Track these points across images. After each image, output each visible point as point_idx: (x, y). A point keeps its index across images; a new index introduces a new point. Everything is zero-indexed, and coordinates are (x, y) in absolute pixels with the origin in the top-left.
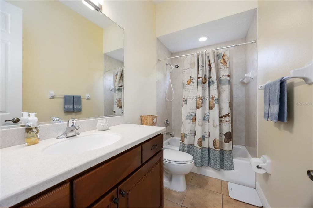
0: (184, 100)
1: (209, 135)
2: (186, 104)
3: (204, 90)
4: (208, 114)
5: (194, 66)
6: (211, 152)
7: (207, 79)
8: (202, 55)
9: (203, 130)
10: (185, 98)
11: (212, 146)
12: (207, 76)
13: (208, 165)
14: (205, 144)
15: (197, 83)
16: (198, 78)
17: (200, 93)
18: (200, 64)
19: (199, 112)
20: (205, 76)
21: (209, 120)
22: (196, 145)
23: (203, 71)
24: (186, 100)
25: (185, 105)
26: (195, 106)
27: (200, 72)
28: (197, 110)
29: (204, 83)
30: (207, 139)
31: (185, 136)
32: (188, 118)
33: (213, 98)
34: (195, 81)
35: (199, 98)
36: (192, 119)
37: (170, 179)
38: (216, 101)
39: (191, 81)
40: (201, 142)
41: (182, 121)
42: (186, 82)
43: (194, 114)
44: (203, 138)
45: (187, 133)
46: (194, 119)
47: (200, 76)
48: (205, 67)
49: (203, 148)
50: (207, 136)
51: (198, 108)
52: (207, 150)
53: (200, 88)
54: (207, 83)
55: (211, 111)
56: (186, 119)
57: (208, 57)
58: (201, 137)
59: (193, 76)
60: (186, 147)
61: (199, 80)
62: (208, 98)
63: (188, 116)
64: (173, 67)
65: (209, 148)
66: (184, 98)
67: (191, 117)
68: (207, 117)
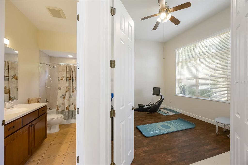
0: (59, 88)
1: (72, 104)
2: (60, 90)
3: (70, 83)
4: (72, 94)
5: (65, 71)
6: (73, 112)
7: (71, 79)
8: (69, 66)
9: (69, 102)
10: (60, 87)
11: (73, 109)
12: (71, 77)
13: (72, 118)
14: (70, 109)
15: (66, 80)
16: (67, 77)
17: (68, 85)
18: (68, 71)
20: (71, 76)
21: (72, 97)
22: (66, 110)
24: (60, 88)
25: (59, 91)
26: (65, 91)
27: (68, 74)
28: (66, 93)
29: (70, 79)
30: (71, 106)
31: (60, 106)
32: (61, 97)
33: (74, 87)
34: (65, 78)
35: (67, 87)
36: (63, 98)
38: (75, 89)
39: (63, 78)
40: (68, 108)
41: (58, 99)
42: (60, 79)
43: (64, 95)
44: (69, 106)
45: (60, 105)
46: (64, 98)
47: (68, 76)
48: (70, 72)
49: (69, 111)
51: (66, 92)
52: (71, 111)
53: (68, 82)
54: (71, 80)
55: (73, 93)
57: (72, 68)
58: (68, 106)
59: (64, 76)
60: (60, 112)
61: (67, 78)
62: (72, 87)
63: (61, 96)
64: (52, 67)
65: (72, 110)
66: (58, 87)
67: (63, 97)
68: (71, 96)
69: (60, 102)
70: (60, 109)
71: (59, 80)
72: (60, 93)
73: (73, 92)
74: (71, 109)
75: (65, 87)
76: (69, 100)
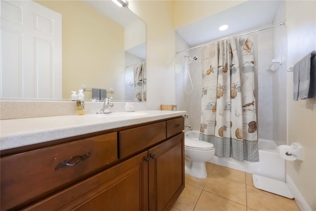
0: (204, 90)
1: (231, 126)
2: (206, 94)
3: (225, 79)
4: (230, 103)
5: (214, 55)
6: (233, 143)
7: (229, 68)
8: (223, 43)
9: (224, 120)
10: (205, 88)
11: (234, 137)
12: (229, 64)
13: (231, 156)
14: (227, 134)
15: (217, 72)
16: (219, 67)
17: (221, 82)
18: (221, 52)
19: (220, 102)
20: (226, 64)
21: (230, 110)
22: (217, 134)
23: (223, 59)
24: (206, 91)
25: (204, 96)
26: (215, 95)
27: (221, 60)
28: (218, 100)
29: (225, 71)
30: (228, 129)
31: (205, 126)
32: (208, 108)
33: (235, 86)
34: (215, 70)
35: (220, 88)
36: (212, 109)
37: (191, 166)
38: (239, 89)
40: (222, 131)
41: (202, 111)
42: (205, 73)
43: (214, 104)
44: (225, 128)
45: (207, 123)
46: (214, 110)
47: (221, 64)
48: (225, 55)
49: (224, 139)
50: (229, 126)
51: (218, 97)
52: (229, 140)
53: (221, 77)
54: (229, 71)
55: (233, 100)
56: (206, 109)
57: (230, 44)
58: (222, 127)
59: (213, 66)
60: (206, 137)
61: (219, 69)
62: (230, 87)
63: (208, 106)
64: (192, 59)
65: (231, 138)
66: (203, 89)
67: (211, 107)
68: (228, 106)
69: (206, 117)
70: (206, 132)
71: (203, 76)
72: (205, 101)
73: (232, 97)
74: (229, 137)
75: (215, 88)
76: (224, 115)
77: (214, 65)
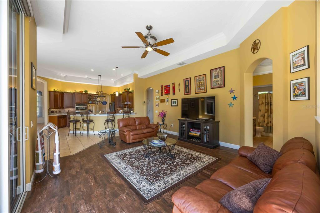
69: (260, 119)
70: (261, 124)
71: (259, 105)
72: (260, 114)
73: (271, 113)
74: (269, 126)
75: (264, 110)
76: (268, 119)
77: (264, 101)
